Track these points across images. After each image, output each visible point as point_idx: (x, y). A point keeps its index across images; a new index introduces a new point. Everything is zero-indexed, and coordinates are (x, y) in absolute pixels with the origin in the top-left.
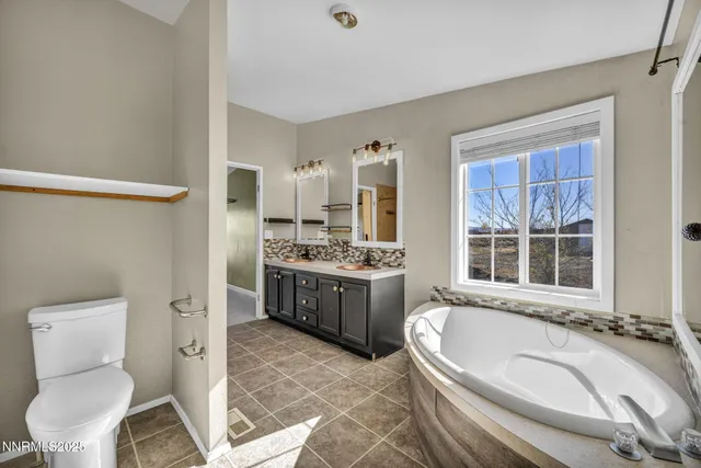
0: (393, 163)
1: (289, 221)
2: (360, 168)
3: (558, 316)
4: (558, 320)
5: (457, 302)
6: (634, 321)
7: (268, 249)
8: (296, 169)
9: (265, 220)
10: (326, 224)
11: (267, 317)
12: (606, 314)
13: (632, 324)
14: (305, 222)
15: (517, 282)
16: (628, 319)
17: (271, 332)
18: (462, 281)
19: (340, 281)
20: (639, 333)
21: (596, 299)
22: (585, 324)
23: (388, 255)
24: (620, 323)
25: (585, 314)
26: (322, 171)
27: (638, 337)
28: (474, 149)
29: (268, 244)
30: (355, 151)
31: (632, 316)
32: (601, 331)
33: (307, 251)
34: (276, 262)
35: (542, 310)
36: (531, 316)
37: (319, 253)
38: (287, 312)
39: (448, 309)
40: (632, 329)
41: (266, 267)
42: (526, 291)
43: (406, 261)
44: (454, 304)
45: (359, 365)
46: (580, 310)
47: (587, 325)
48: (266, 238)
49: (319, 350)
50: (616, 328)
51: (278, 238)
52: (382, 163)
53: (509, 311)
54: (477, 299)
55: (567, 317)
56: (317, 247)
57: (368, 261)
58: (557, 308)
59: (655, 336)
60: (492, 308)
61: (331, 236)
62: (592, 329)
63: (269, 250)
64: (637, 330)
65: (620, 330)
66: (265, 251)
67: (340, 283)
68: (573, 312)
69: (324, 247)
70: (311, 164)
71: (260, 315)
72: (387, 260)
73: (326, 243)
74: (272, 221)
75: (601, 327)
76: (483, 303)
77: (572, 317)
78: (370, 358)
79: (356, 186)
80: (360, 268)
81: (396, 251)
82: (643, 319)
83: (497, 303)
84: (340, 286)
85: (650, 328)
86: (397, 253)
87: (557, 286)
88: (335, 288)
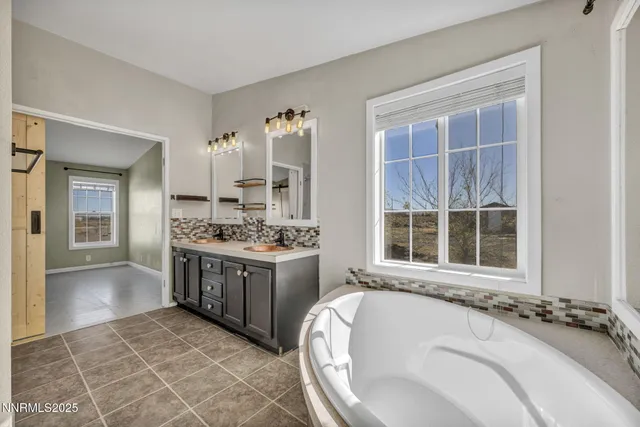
0: (308, 133)
1: (204, 199)
2: (275, 140)
3: (481, 301)
4: (481, 304)
5: (373, 285)
6: (563, 305)
7: (176, 229)
8: (210, 143)
9: (173, 197)
10: (241, 202)
11: (175, 304)
12: (533, 297)
13: (561, 308)
14: (222, 200)
15: (437, 262)
16: (557, 304)
17: (171, 324)
18: (379, 261)
19: (244, 264)
20: (570, 320)
21: (522, 280)
22: (509, 310)
23: (303, 234)
24: (549, 308)
25: (510, 298)
26: (236, 144)
27: (568, 324)
28: (391, 114)
29: (176, 223)
30: (268, 121)
31: (562, 300)
32: (527, 317)
33: (221, 231)
34: (185, 243)
35: (462, 293)
36: (451, 300)
37: (234, 233)
38: (193, 299)
39: (361, 294)
40: (561, 315)
41: (174, 249)
42: (445, 272)
43: (321, 240)
44: (370, 287)
45: (261, 362)
46: (505, 294)
47: (511, 310)
48: (174, 217)
49: (221, 344)
50: (544, 314)
51: (189, 217)
52: (296, 133)
53: (428, 295)
54: (394, 282)
55: (489, 301)
56: (232, 226)
57: (282, 241)
58: (478, 291)
59: (587, 323)
60: (410, 292)
61: (245, 215)
62: (517, 315)
63: (178, 231)
64: (567, 315)
65: (548, 316)
66: (172, 231)
67: (244, 266)
68: (496, 295)
69: (239, 226)
70: (226, 137)
71: (167, 302)
72: (301, 240)
73: (241, 222)
74: (180, 198)
75: (526, 313)
76: (401, 287)
77: (495, 300)
78: (276, 352)
79: (270, 163)
80: (271, 249)
81: (310, 229)
82: (573, 303)
83: (416, 286)
84: (244, 270)
85: (581, 313)
86: (312, 231)
87: (478, 266)
88: (239, 273)
